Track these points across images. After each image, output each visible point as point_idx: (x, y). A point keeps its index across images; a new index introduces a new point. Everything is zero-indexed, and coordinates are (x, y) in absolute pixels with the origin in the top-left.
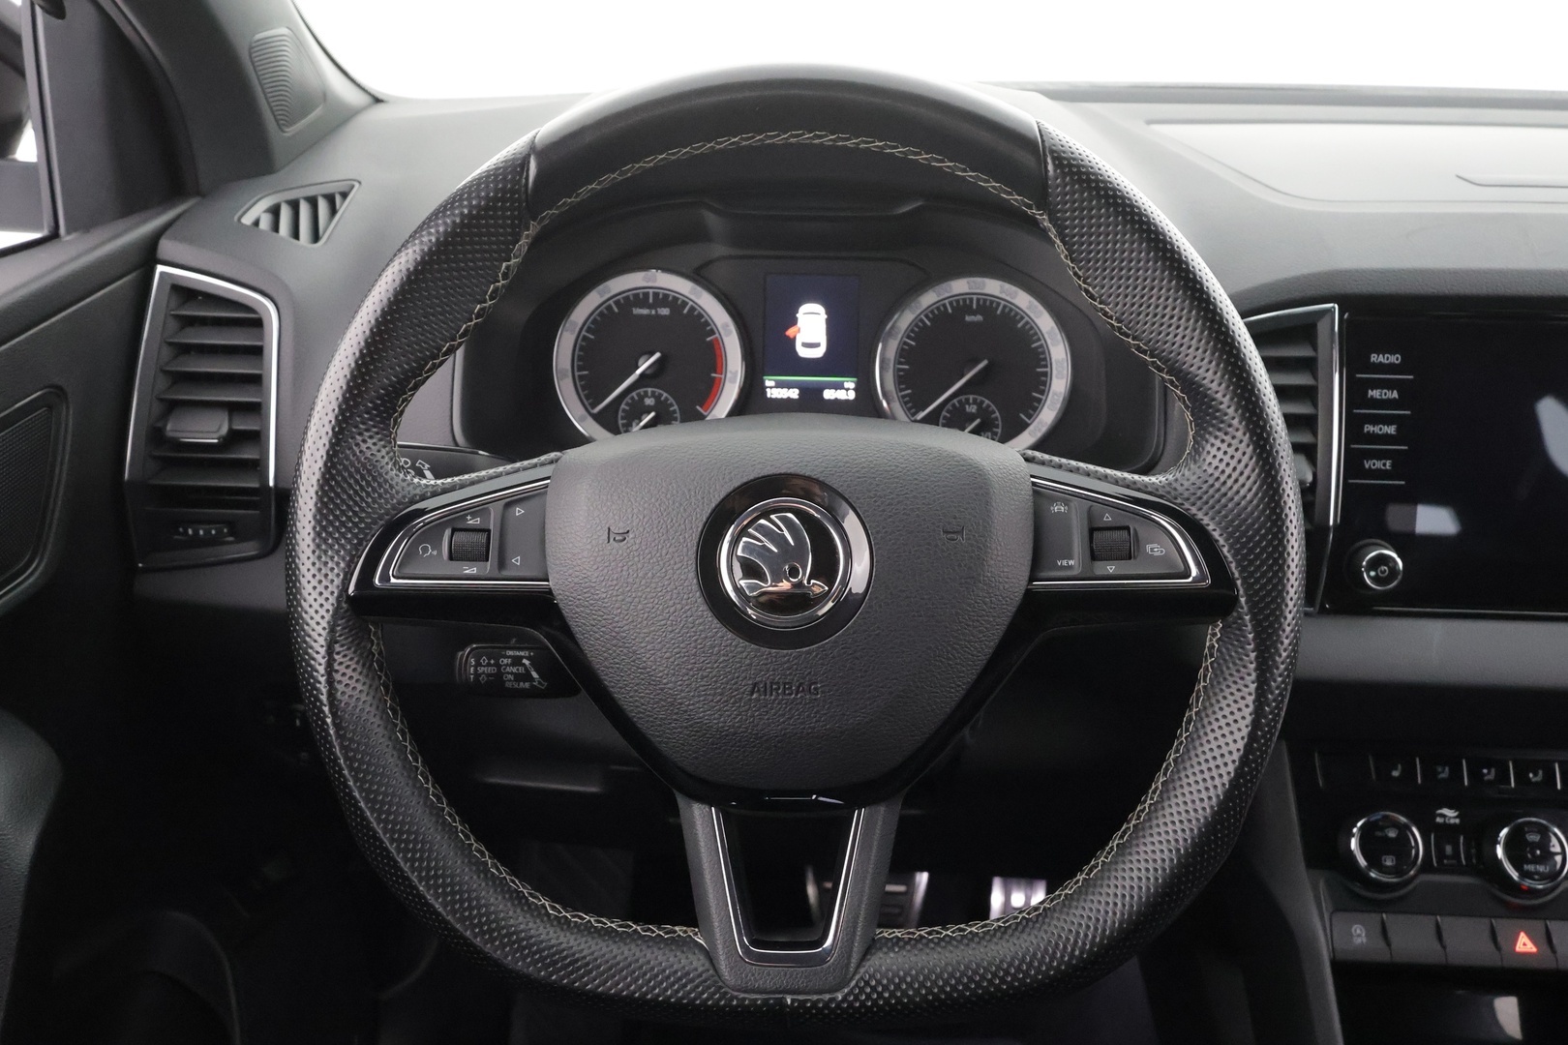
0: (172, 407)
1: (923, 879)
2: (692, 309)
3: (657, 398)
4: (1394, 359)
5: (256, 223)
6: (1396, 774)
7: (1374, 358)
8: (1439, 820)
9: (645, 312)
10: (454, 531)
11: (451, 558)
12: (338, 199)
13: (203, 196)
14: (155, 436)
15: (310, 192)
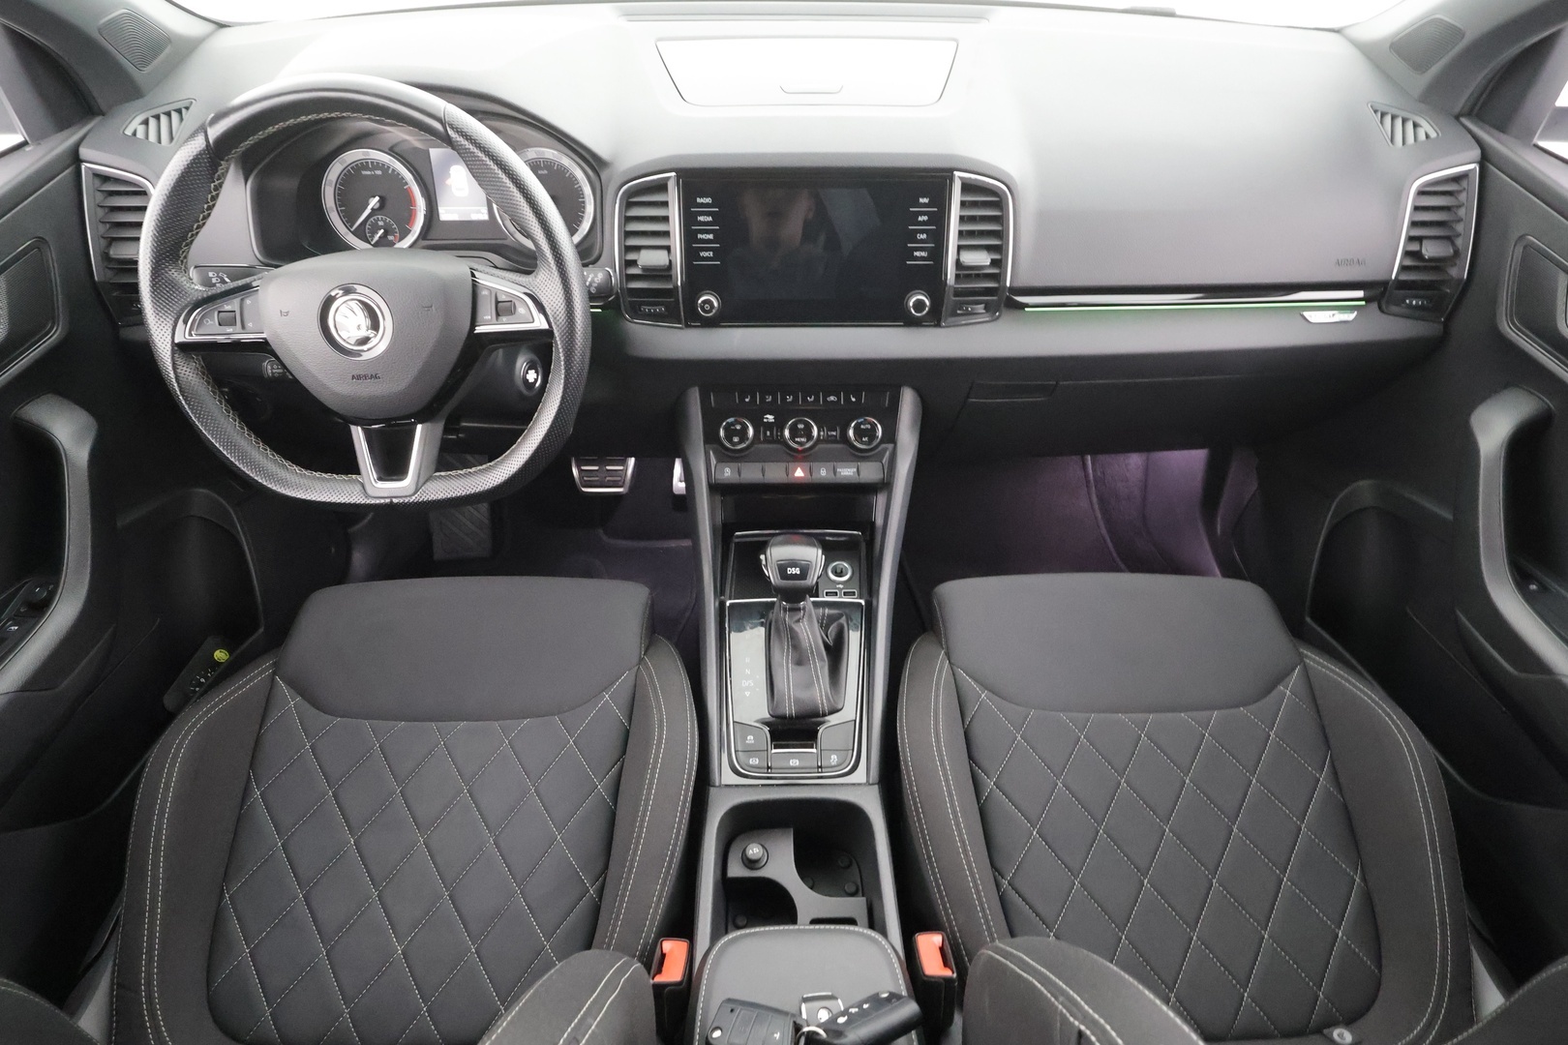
0: (112, 241)
1: (632, 461)
2: (393, 170)
3: (385, 221)
4: (708, 200)
5: (134, 134)
6: (747, 400)
7: (699, 200)
8: (765, 420)
9: (368, 173)
10: (219, 312)
11: (220, 325)
12: (184, 111)
13: (103, 114)
14: (105, 257)
15: (166, 109)
